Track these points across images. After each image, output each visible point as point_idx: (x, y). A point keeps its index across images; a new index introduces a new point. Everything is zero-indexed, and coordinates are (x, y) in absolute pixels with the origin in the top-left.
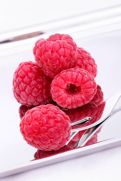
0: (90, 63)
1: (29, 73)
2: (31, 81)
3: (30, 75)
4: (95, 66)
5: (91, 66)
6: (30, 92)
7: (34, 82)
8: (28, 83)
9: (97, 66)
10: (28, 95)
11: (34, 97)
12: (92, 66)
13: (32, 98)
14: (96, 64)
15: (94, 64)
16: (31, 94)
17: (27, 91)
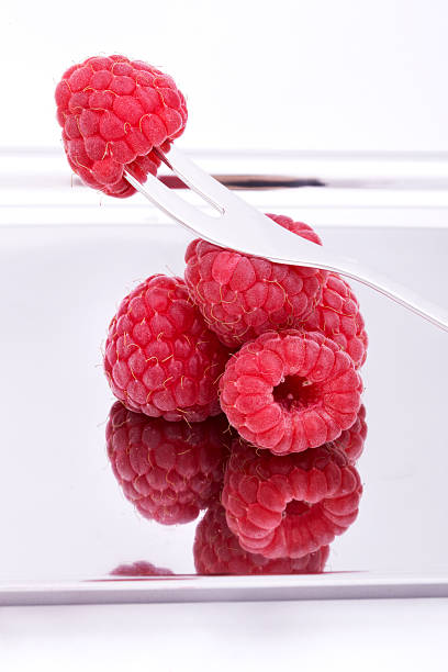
0: (346, 327)
1: (156, 314)
2: (153, 339)
3: (159, 320)
4: (360, 341)
5: (344, 338)
6: (140, 371)
7: (160, 345)
8: (144, 342)
9: (365, 342)
10: (131, 379)
11: (147, 390)
12: (349, 337)
13: (141, 390)
14: (364, 334)
15: (358, 334)
16: (140, 377)
17: (131, 362)
